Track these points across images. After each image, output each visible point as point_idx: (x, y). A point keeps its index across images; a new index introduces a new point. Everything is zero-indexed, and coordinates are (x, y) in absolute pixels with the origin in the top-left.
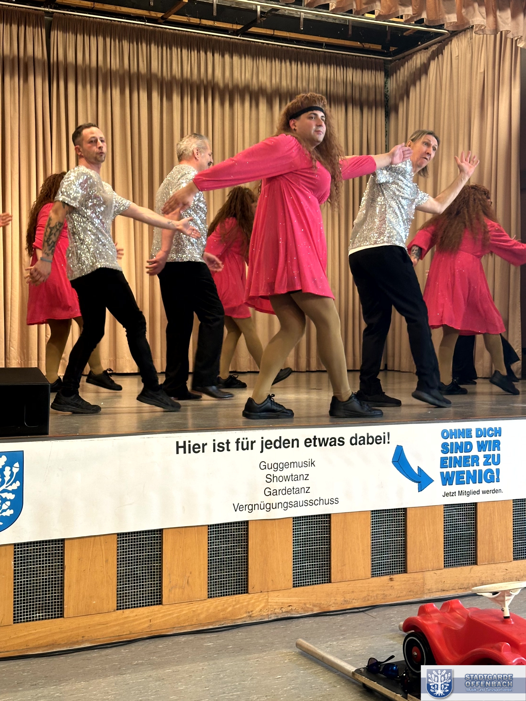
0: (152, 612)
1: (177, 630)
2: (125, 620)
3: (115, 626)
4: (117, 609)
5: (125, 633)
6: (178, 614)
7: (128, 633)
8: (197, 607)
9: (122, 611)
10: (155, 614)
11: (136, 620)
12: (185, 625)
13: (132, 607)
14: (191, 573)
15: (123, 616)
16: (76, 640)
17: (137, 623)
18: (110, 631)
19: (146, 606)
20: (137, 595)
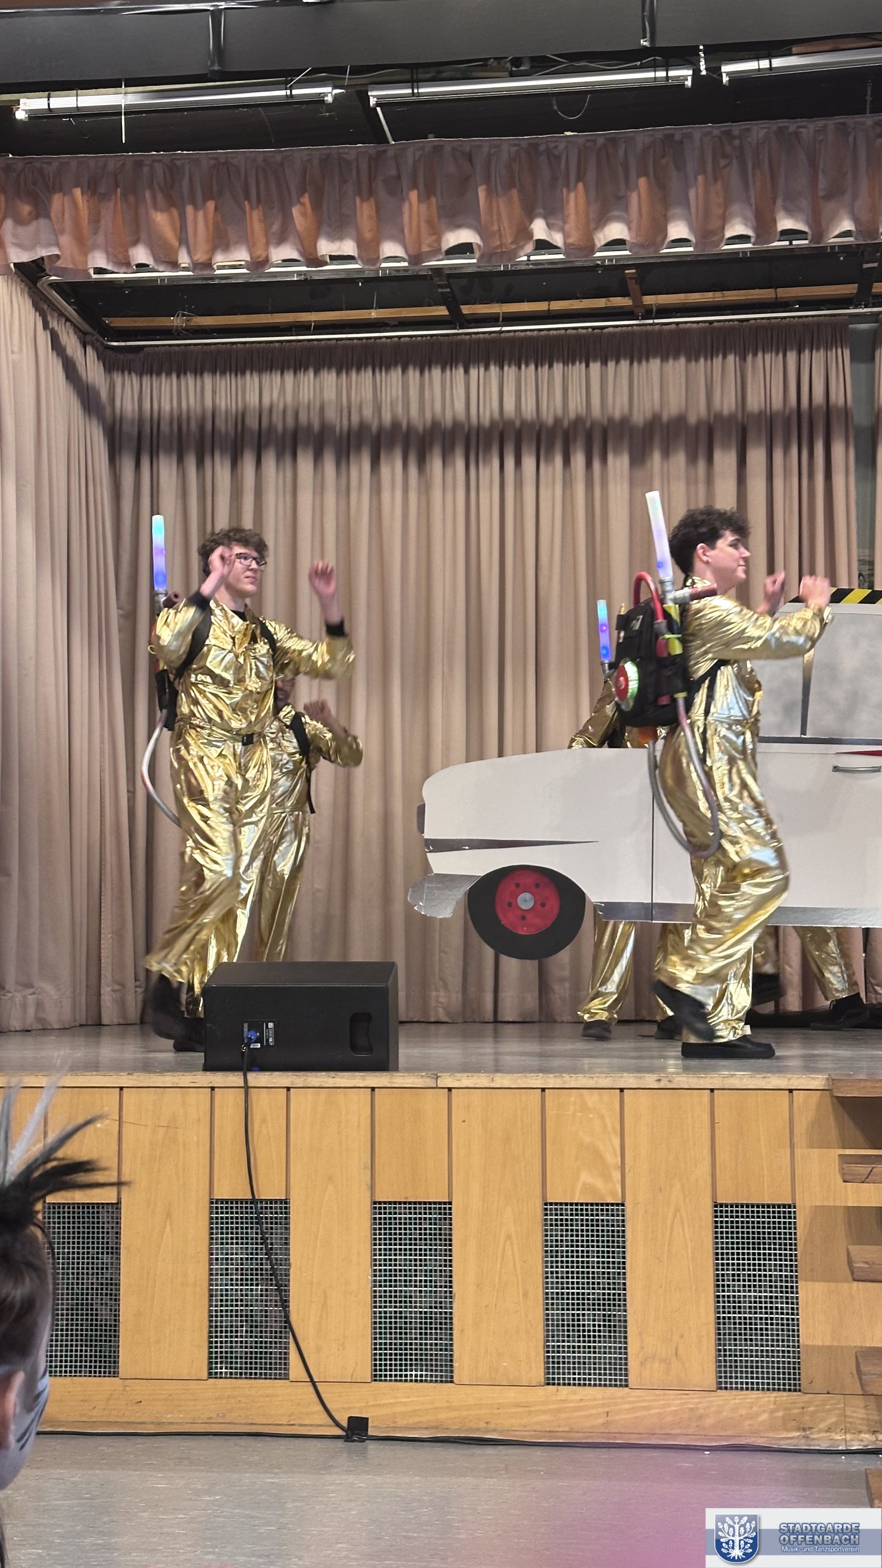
0: (611, 1398)
1: (660, 1439)
2: (562, 1405)
3: (545, 1412)
4: (548, 1384)
5: (560, 1429)
6: (660, 1411)
7: (567, 1429)
8: (699, 1403)
9: (555, 1387)
10: (616, 1404)
11: (582, 1408)
12: (674, 1432)
13: (574, 1385)
14: (682, 1336)
15: (559, 1398)
16: (475, 1426)
17: (582, 1413)
18: (535, 1419)
19: (600, 1385)
20: (584, 1363)
